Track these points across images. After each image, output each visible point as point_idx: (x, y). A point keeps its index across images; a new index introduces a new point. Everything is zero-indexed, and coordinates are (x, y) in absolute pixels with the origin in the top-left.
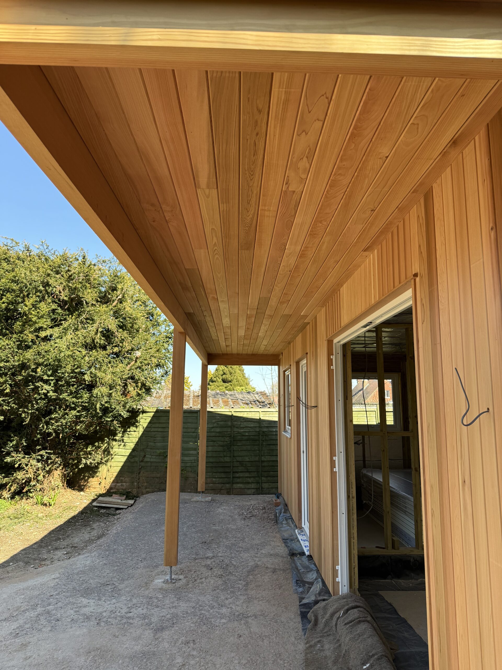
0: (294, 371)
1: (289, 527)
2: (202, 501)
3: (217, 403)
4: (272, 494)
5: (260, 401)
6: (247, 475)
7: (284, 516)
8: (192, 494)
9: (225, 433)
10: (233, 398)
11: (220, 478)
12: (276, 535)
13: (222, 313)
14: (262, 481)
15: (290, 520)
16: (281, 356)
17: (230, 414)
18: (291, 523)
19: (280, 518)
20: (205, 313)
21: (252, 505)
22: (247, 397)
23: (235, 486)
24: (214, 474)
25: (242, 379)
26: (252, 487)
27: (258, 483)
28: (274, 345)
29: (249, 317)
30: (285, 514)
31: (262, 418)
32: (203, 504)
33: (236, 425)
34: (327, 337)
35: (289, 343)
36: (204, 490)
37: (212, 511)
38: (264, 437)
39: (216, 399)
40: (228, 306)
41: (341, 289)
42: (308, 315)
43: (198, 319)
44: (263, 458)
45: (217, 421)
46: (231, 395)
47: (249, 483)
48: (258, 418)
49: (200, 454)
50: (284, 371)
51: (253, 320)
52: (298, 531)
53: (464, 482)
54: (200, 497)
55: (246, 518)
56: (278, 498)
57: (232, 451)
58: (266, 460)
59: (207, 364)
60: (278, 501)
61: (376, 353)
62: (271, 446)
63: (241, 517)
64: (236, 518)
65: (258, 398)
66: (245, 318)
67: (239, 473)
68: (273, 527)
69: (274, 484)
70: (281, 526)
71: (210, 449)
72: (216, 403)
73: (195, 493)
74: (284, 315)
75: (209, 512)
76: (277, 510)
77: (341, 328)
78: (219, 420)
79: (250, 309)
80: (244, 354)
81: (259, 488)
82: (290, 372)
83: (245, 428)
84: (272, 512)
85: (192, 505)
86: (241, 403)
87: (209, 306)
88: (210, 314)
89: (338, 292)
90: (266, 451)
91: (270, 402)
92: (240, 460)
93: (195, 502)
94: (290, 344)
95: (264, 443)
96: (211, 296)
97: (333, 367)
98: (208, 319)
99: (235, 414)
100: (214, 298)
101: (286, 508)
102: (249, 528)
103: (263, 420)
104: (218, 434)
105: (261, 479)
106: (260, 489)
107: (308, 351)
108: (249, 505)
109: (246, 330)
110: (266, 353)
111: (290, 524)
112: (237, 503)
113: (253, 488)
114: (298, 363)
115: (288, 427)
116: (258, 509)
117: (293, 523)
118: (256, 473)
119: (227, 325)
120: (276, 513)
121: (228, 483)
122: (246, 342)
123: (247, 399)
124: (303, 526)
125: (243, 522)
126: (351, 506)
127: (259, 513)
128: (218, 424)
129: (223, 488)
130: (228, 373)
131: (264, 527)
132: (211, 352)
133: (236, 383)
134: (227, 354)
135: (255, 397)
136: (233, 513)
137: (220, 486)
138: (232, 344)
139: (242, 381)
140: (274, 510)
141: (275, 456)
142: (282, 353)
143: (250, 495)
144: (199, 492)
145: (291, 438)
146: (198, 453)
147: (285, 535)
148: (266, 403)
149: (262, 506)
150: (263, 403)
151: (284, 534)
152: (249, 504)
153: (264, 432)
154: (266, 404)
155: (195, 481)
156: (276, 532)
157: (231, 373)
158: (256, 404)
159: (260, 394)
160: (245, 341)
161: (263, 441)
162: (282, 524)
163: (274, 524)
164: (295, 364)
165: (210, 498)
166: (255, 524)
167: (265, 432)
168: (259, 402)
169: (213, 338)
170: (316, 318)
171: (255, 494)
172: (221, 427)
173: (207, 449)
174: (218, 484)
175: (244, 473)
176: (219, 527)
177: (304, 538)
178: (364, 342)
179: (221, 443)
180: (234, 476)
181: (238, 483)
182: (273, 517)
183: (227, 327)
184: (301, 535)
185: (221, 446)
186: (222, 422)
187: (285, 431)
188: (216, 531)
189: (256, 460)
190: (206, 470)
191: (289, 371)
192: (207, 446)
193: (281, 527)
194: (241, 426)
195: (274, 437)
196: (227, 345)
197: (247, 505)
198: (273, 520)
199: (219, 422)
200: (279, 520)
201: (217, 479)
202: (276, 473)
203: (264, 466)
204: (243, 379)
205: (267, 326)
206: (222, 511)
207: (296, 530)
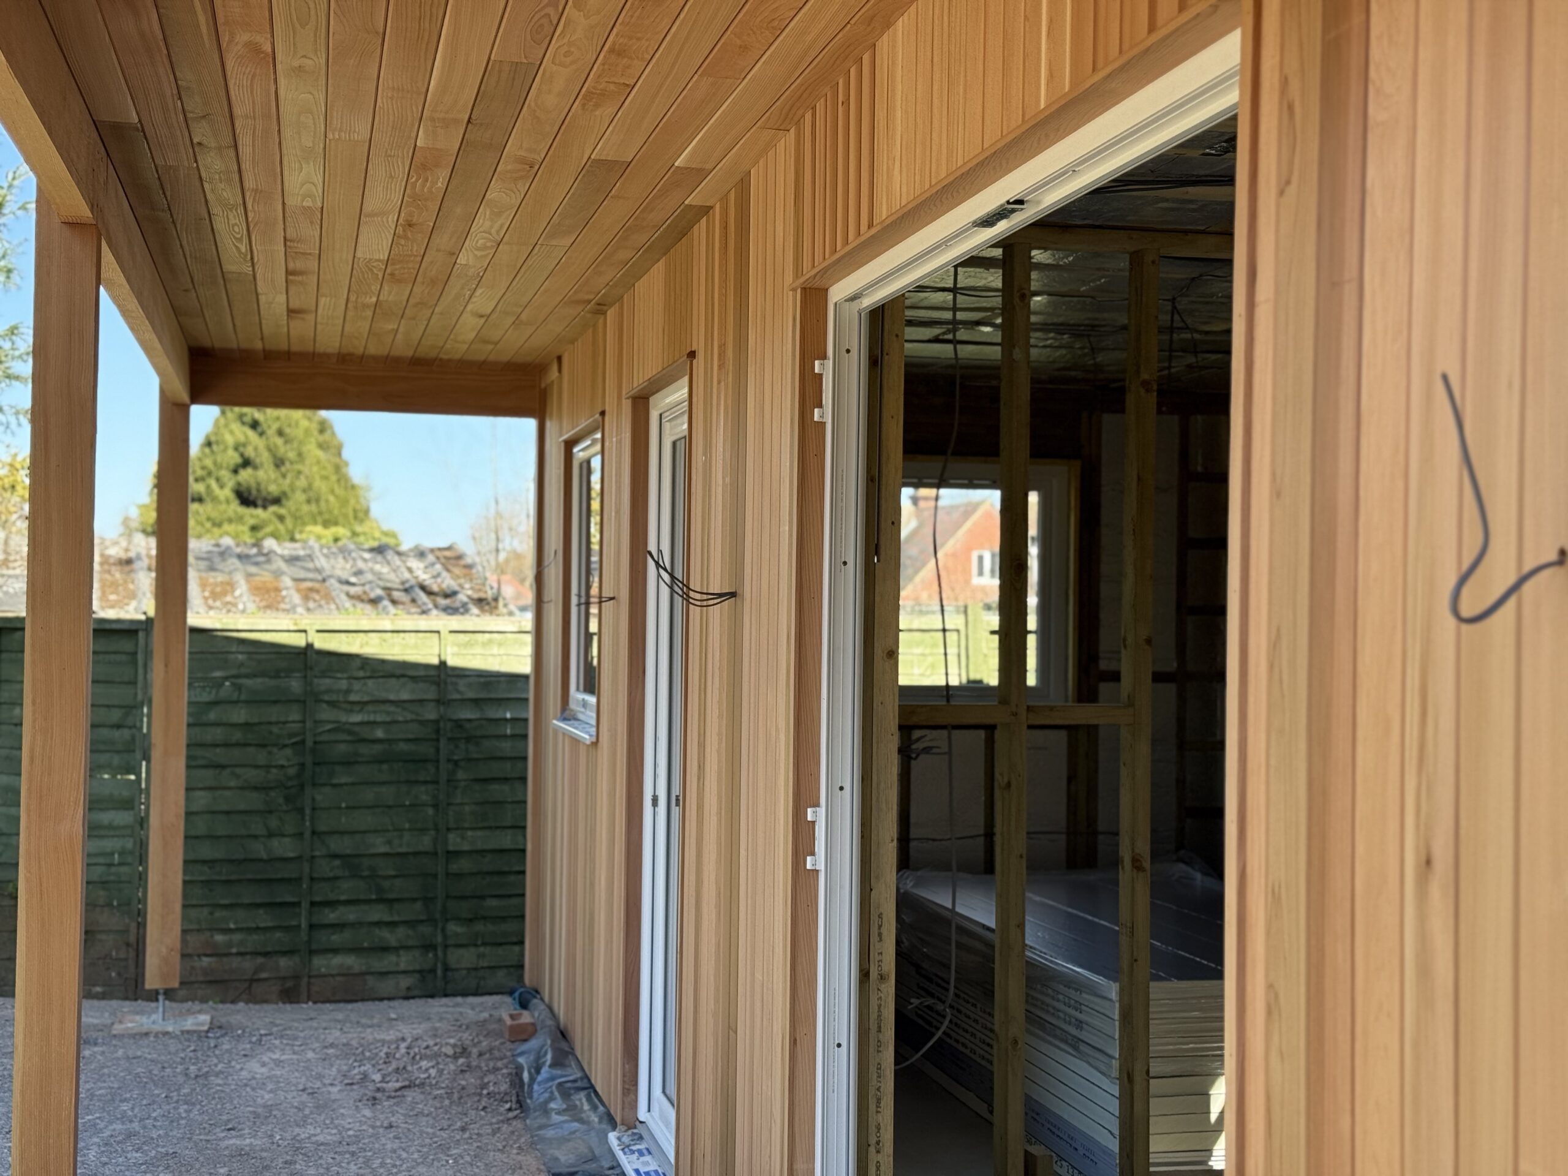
0: (619, 442)
1: (576, 1125)
2: (166, 1033)
3: (224, 593)
4: (491, 994)
5: (435, 588)
6: (378, 913)
7: (552, 1079)
8: (114, 1003)
9: (275, 729)
10: (302, 574)
11: (249, 930)
12: (520, 1158)
13: (288, 133)
14: (445, 937)
15: (582, 1095)
16: (554, 374)
17: (299, 641)
18: (586, 1107)
19: (536, 1087)
20: (201, 132)
21: (403, 1039)
22: (372, 571)
23: (320, 963)
24: (218, 914)
25: (332, 492)
26: (403, 966)
27: (428, 947)
28: (523, 317)
29: (424, 167)
30: (559, 1072)
31: (452, 662)
32: (173, 1045)
33: (329, 691)
34: (798, 271)
35: (600, 309)
36: (176, 984)
37: (217, 1075)
38: (462, 746)
39: (220, 578)
40: (322, 97)
41: (883, 44)
42: (709, 167)
43: (160, 162)
44: (454, 841)
45: (234, 672)
46: (292, 560)
47: (385, 949)
48: (435, 661)
49: (154, 821)
50: (570, 444)
51: (441, 184)
52: (619, 1139)
53: (1428, 862)
54: (157, 1017)
55: (379, 1095)
56: (524, 1005)
57: (308, 811)
58: (466, 847)
59: (185, 397)
60: (526, 1017)
61: (998, 368)
62: (495, 787)
63: (357, 1092)
64: (333, 1097)
65: (424, 577)
66: (402, 168)
67: (342, 909)
68: (505, 1127)
69: (500, 951)
70: (543, 1121)
71: (202, 799)
72: (219, 594)
73: (126, 998)
74: (596, 161)
75: (206, 1075)
76: (521, 1054)
77: (873, 231)
78: (243, 671)
79: (433, 120)
80: (375, 358)
81: (433, 971)
82: (598, 447)
83: (370, 708)
84: (499, 1064)
85: (120, 1053)
86: (344, 597)
87: (223, 93)
88: (229, 140)
89: (866, 58)
90: (467, 808)
91: (482, 595)
92: (348, 852)
93: (133, 1036)
94: (604, 313)
95: (461, 775)
96: (243, 37)
97: (823, 414)
98: (213, 164)
99: (322, 643)
100: (254, 49)
101: (564, 1045)
102: (396, 1137)
103: (454, 669)
104: (238, 736)
105: (443, 930)
106: (439, 972)
107: (698, 345)
108: (390, 1042)
109: (400, 229)
110: (484, 352)
111: (582, 1111)
112: (334, 1036)
113: (404, 972)
114: (641, 403)
115: (581, 696)
116: (436, 1055)
117: (594, 1108)
118: (418, 905)
119: (308, 203)
120: (519, 1069)
121: (284, 953)
122: (391, 295)
123: (369, 577)
124: (642, 1114)
125: (367, 1112)
126: (873, 1016)
127: (441, 1072)
128: (238, 688)
129: (264, 975)
130: (265, 458)
131: (463, 1129)
132: (207, 343)
133: (305, 508)
134: (288, 356)
135: (410, 570)
136: (320, 1077)
137: (248, 965)
138: (323, 301)
139: (332, 498)
140: (505, 1057)
141: (510, 832)
142: (559, 359)
143: (390, 999)
144: (153, 996)
145: (595, 744)
146: (143, 822)
147: (563, 1159)
148: (462, 597)
149: (452, 1041)
150: (446, 596)
151: (557, 1153)
152: (391, 1035)
153: (459, 724)
154: (464, 605)
155: (128, 945)
156: (520, 1148)
157: (279, 463)
158: (413, 601)
159: (431, 558)
160: (386, 287)
161: (456, 763)
162: (546, 1112)
163: (511, 1115)
164: (627, 405)
165: (205, 1018)
166: (423, 1120)
167: (467, 725)
168: (429, 593)
169: (227, 267)
170: (743, 186)
171: (413, 998)
172: (255, 701)
173: (188, 799)
174: (239, 959)
175: (365, 907)
176: (254, 1137)
177: (647, 1164)
178: (948, 315)
179: (252, 775)
180: (315, 920)
181: (335, 951)
182: (504, 1087)
183: (306, 210)
184: (633, 1152)
185: (256, 788)
186: (259, 680)
187: (566, 713)
188: (240, 1154)
189: (421, 848)
190: (185, 896)
191: (594, 442)
192: (188, 789)
193: (541, 1128)
194: (353, 697)
195: (506, 747)
196: (295, 304)
197: (383, 1042)
198: (503, 1101)
199: (247, 676)
200: (531, 1098)
201: (237, 937)
202: (515, 901)
203: (459, 876)
204: (337, 491)
205: (505, 220)
206: (264, 1070)
207: (612, 1136)
